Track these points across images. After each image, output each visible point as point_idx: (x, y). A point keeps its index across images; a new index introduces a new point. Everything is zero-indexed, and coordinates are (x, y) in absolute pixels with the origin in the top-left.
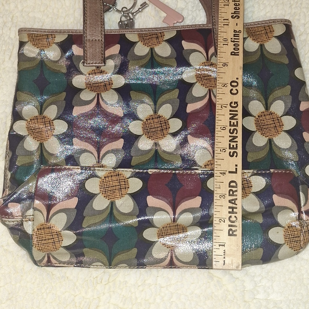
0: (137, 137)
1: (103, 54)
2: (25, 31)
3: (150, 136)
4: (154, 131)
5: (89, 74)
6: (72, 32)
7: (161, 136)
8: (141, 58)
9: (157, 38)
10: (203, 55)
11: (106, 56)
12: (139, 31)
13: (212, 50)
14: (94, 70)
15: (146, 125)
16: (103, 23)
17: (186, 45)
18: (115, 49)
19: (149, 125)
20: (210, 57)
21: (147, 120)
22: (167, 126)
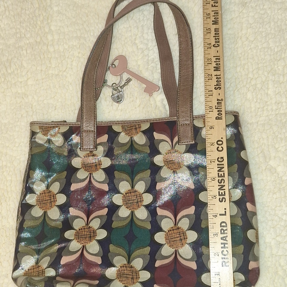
0: (118, 207)
1: (95, 142)
2: (37, 124)
3: (128, 206)
4: (131, 203)
5: (84, 157)
6: (72, 125)
7: (137, 207)
8: (123, 145)
9: (136, 129)
10: (169, 144)
11: (97, 143)
12: (122, 123)
13: (176, 139)
14: (88, 154)
15: (125, 198)
16: (95, 117)
17: (157, 136)
18: (105, 138)
19: (128, 198)
20: (174, 146)
21: (126, 193)
22: (141, 199)
